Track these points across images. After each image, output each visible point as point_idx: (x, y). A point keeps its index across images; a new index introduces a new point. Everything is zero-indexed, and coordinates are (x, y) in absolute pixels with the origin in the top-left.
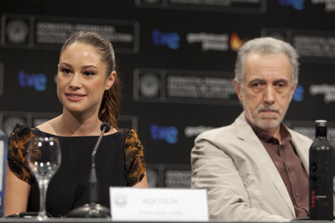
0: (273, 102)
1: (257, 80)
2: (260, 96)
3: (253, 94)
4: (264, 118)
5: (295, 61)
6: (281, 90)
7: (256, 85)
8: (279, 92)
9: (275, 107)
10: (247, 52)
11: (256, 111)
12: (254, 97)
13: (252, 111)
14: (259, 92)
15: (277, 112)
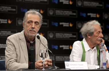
0: (34, 28)
1: (30, 21)
2: (30, 26)
4: (31, 33)
5: (41, 18)
6: (37, 25)
7: (29, 23)
8: (36, 26)
9: (34, 30)
10: (28, 13)
12: (29, 26)
13: (28, 30)
14: (30, 25)
15: (35, 32)
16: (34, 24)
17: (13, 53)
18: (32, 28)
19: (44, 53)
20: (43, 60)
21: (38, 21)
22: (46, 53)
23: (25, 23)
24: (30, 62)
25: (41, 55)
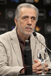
0: (31, 25)
1: (25, 16)
3: (23, 22)
4: (27, 31)
7: (25, 18)
9: (31, 27)
11: (25, 28)
12: (24, 23)
14: (26, 21)
15: (31, 29)
16: (30, 19)
17: (4, 55)
18: (28, 24)
19: (42, 53)
20: (43, 62)
21: (35, 16)
22: (45, 54)
23: (19, 20)
24: (27, 65)
25: (39, 57)
